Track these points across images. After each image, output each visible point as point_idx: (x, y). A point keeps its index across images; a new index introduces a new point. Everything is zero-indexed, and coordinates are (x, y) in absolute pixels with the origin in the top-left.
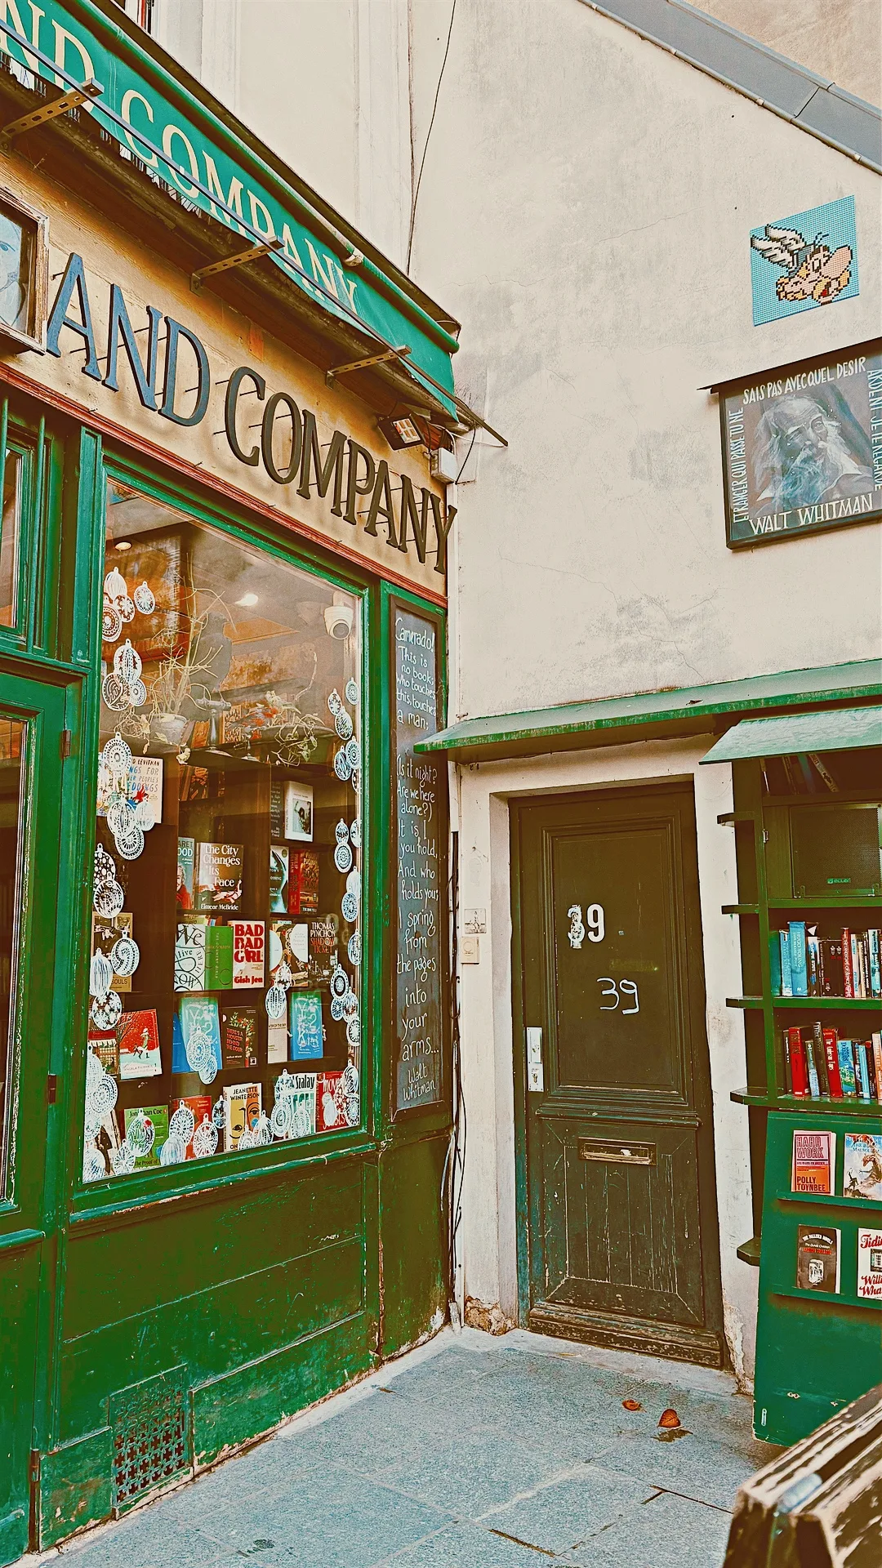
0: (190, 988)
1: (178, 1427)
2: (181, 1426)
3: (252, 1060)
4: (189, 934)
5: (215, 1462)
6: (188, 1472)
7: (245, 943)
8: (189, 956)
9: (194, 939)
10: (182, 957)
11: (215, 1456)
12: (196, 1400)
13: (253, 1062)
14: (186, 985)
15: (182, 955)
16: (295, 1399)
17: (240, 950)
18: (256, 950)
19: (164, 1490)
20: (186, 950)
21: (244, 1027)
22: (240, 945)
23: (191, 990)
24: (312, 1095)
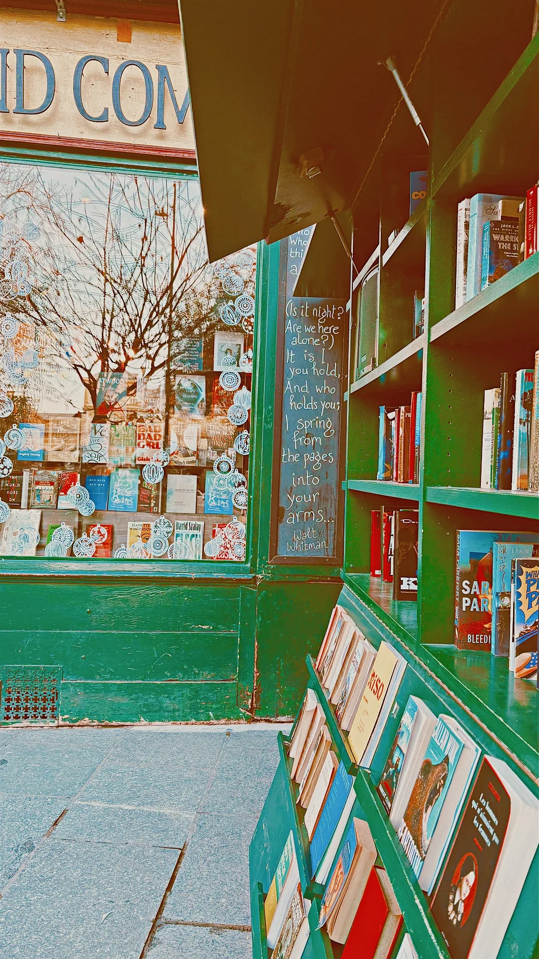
0: (98, 461)
1: (53, 697)
2: (55, 697)
3: (154, 509)
4: (97, 430)
5: (77, 724)
6: (54, 722)
7: (146, 436)
8: (97, 442)
9: (101, 433)
10: (93, 443)
11: (77, 721)
12: (65, 687)
13: (156, 510)
14: (96, 459)
15: (92, 442)
16: (154, 713)
17: (142, 441)
18: (155, 442)
19: (33, 725)
20: (95, 439)
21: (151, 488)
22: (142, 437)
23: (99, 462)
24: (200, 535)
